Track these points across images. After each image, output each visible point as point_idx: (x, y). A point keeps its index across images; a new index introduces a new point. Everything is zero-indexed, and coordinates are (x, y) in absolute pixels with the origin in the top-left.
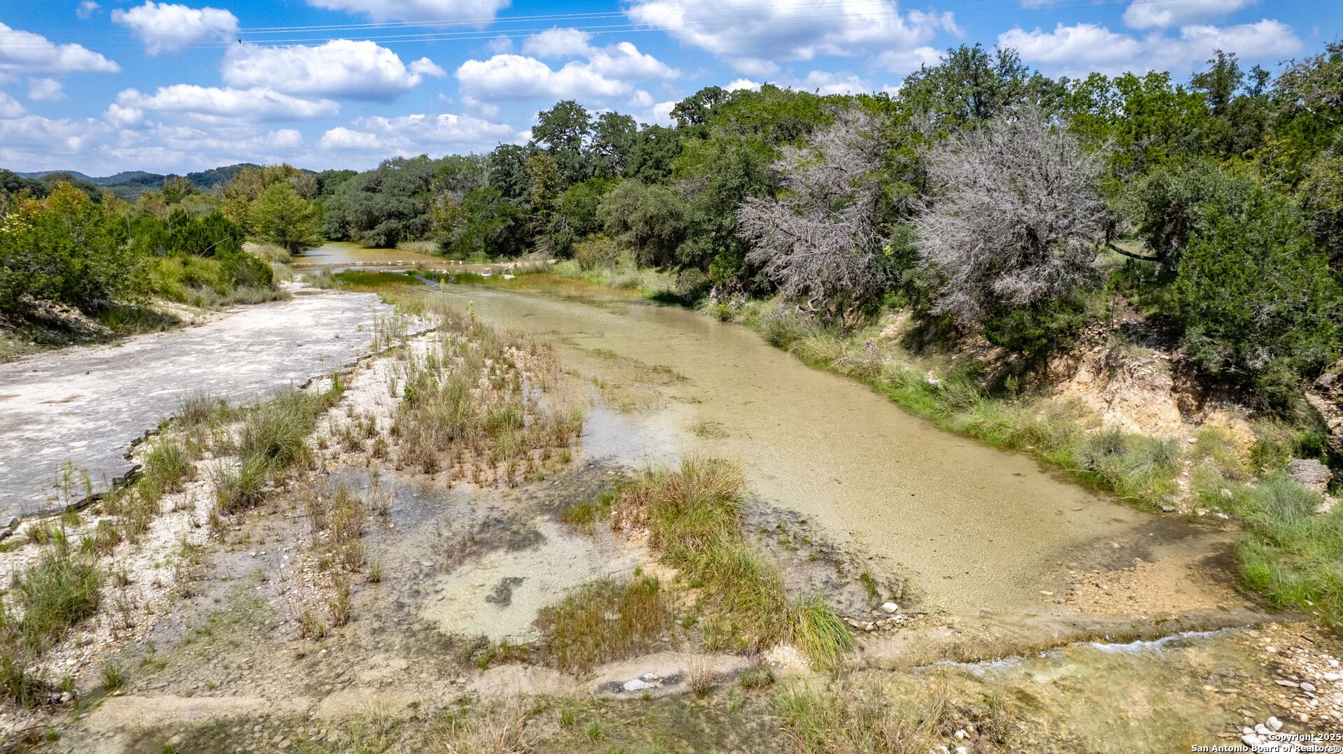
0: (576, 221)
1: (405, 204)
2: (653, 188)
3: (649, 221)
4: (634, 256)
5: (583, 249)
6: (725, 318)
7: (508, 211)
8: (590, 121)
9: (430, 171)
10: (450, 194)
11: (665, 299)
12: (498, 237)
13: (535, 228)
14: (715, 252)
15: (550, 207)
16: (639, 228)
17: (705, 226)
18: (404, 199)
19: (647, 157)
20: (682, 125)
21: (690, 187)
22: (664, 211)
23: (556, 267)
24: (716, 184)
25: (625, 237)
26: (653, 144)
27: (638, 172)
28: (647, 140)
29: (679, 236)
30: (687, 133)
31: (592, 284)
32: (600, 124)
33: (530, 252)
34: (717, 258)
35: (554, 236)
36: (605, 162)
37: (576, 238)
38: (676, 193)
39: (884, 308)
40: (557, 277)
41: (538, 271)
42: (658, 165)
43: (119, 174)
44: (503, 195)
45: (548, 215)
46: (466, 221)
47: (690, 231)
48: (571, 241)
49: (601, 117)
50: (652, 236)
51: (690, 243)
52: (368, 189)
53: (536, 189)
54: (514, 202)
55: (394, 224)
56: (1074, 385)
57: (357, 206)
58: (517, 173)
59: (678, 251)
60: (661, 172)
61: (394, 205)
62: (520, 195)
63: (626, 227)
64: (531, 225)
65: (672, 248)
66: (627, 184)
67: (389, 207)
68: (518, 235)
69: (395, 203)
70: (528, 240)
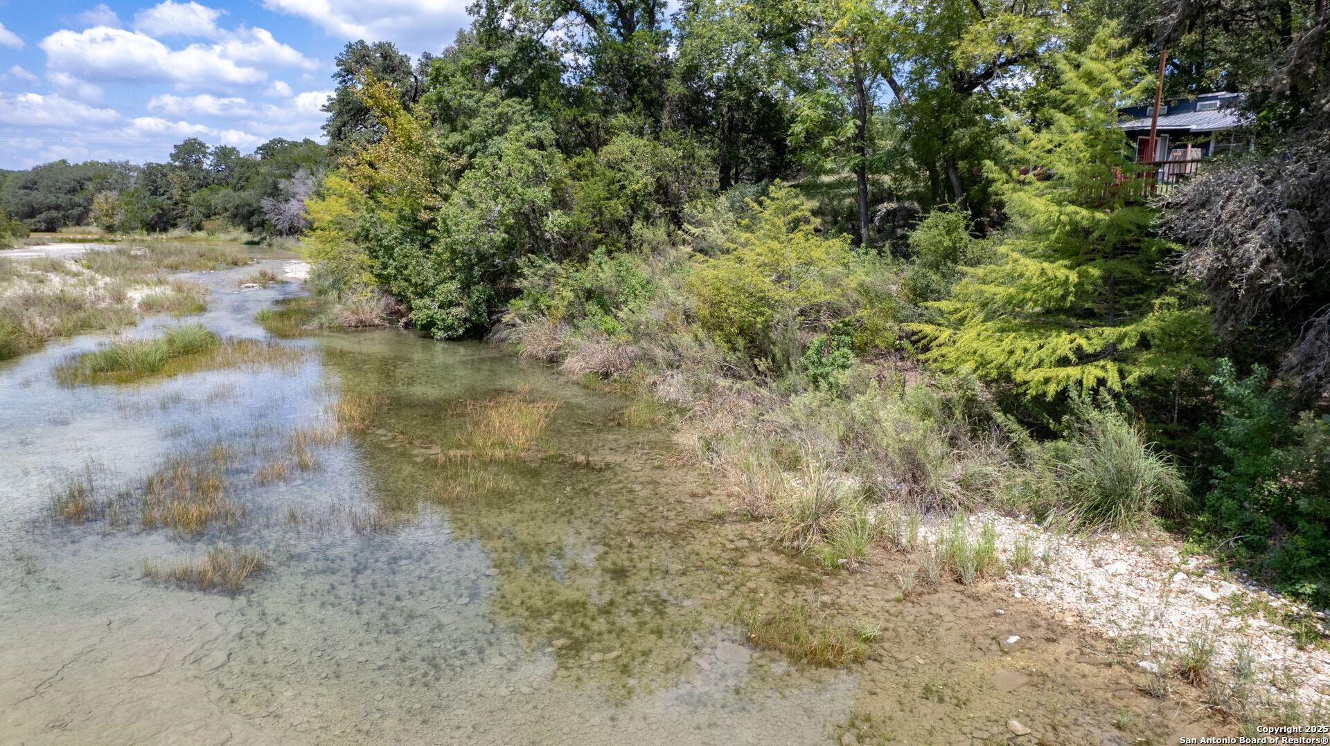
0: (203, 210)
1: (63, 199)
3: (237, 207)
4: (233, 224)
5: (208, 224)
6: (270, 245)
7: (157, 204)
8: (209, 151)
9: (84, 176)
10: (107, 193)
11: (251, 243)
12: (151, 221)
13: (177, 214)
15: (186, 202)
16: (232, 210)
18: (61, 195)
22: (243, 203)
23: (192, 235)
25: (227, 215)
29: (251, 213)
31: (214, 241)
32: (216, 153)
33: (174, 228)
35: (190, 219)
36: (220, 175)
37: (203, 219)
41: (182, 238)
44: (152, 194)
45: (186, 207)
46: (123, 211)
48: (201, 221)
50: (238, 213)
52: (25, 188)
53: (176, 193)
54: (159, 199)
55: (54, 214)
57: (17, 200)
58: (160, 181)
59: (252, 221)
61: (52, 199)
62: (163, 194)
63: (226, 210)
64: (174, 213)
65: (249, 220)
67: (48, 201)
68: (165, 219)
69: (54, 199)
70: (172, 222)
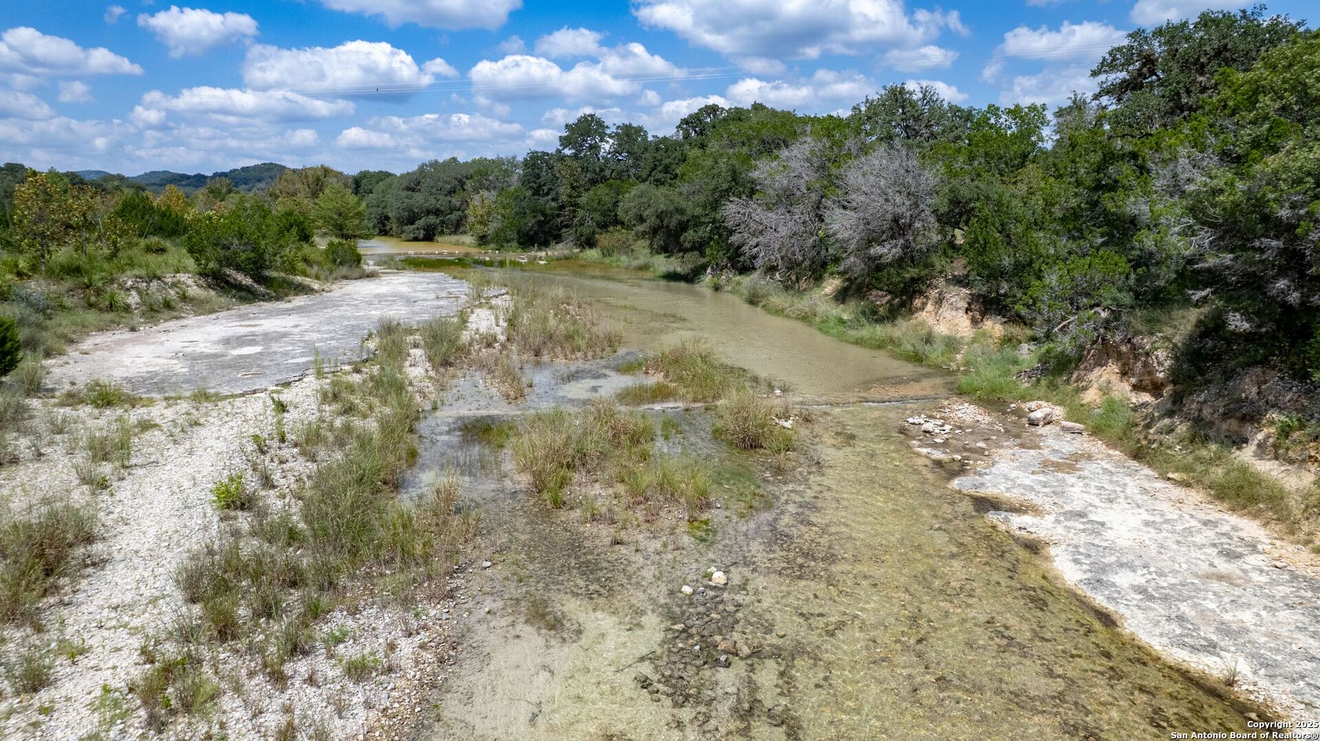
0: (597, 217)
1: (442, 202)
2: (663, 189)
3: (660, 216)
4: (648, 242)
5: (604, 239)
6: (717, 288)
7: (539, 207)
8: (608, 131)
9: (464, 173)
10: (484, 193)
11: (672, 277)
12: (530, 230)
13: (562, 222)
14: (711, 239)
15: (576, 205)
16: (652, 221)
17: (703, 219)
18: (441, 197)
19: (657, 163)
20: (686, 137)
21: (692, 189)
22: (671, 208)
23: (581, 255)
24: (711, 187)
25: (641, 228)
26: (662, 152)
27: (650, 175)
28: (657, 149)
29: (683, 227)
30: (690, 144)
31: (612, 267)
32: (617, 134)
33: (557, 243)
34: (712, 243)
35: (579, 229)
36: (621, 167)
37: (597, 230)
38: (681, 194)
39: (826, 275)
40: (582, 262)
41: (566, 258)
42: (666, 170)
43: (146, 174)
44: (534, 194)
45: (574, 211)
46: (499, 217)
47: (692, 223)
48: (594, 233)
49: (618, 128)
50: (662, 227)
51: (691, 232)
52: (408, 189)
53: (564, 191)
54: (542, 200)
55: (432, 219)
56: (924, 313)
57: (399, 204)
58: (545, 176)
59: (682, 238)
60: (669, 175)
61: (432, 203)
62: (547, 194)
63: (641, 220)
64: (559, 220)
65: (678, 236)
66: (643, 187)
67: (427, 204)
68: (546, 228)
69: (433, 201)
70: (555, 233)
